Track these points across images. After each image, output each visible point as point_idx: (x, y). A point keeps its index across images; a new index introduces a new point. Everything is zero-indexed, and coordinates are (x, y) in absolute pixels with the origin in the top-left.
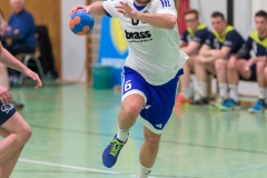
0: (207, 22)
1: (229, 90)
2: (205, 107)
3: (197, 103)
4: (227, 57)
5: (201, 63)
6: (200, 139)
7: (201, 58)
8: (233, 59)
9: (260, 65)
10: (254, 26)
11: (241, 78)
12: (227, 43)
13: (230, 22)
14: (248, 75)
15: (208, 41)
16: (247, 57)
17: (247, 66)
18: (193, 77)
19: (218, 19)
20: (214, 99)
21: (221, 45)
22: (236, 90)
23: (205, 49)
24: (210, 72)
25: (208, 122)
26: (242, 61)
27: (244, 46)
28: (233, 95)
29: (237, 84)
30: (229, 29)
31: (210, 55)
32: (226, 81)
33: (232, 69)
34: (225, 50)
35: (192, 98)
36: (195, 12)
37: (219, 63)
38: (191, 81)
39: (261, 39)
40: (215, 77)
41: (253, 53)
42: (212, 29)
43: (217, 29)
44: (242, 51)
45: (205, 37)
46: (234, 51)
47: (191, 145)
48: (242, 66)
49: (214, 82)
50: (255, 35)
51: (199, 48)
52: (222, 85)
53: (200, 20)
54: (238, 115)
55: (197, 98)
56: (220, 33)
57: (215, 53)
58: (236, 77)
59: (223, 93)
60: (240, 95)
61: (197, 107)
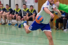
0: (5, 7)
1: (10, 21)
2: (4, 25)
3: (3, 24)
4: (9, 14)
5: (3, 16)
6: (3, 32)
7: (3, 14)
8: (10, 15)
9: (16, 16)
10: (15, 7)
11: (12, 19)
12: (9, 11)
13: (10, 6)
14: (14, 18)
15: (5, 11)
16: (14, 14)
17: (14, 16)
18: (2, 19)
19: (7, 6)
20: (6, 23)
21: (8, 12)
22: (11, 21)
23: (4, 12)
24: (6, 17)
25: (5, 28)
26: (13, 15)
27: (13, 12)
28: (11, 23)
29: (11, 20)
30: (10, 8)
31: (5, 14)
32: (9, 19)
33: (10, 17)
34: (9, 13)
35: (2, 23)
36: (2, 4)
37: (8, 15)
38: (1, 19)
39: (17, 10)
41: (15, 13)
42: (6, 8)
43: (7, 8)
44: (13, 13)
46: (11, 13)
47: (2, 33)
48: (13, 16)
49: (6, 20)
50: (15, 9)
51: (3, 12)
52: (8, 20)
53: (3, 6)
54: (12, 27)
55: (3, 23)
56: (8, 9)
57: (7, 13)
58: (11, 18)
59: (8, 22)
60: (12, 23)
61: (3, 25)
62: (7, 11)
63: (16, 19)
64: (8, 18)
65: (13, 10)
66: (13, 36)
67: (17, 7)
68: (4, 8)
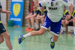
0: (39, 8)
5: (37, 19)
6: (37, 40)
7: (37, 18)
12: (44, 14)
13: (45, 8)
15: (39, 13)
18: (35, 23)
21: (43, 14)
23: (38, 16)
24: (40, 22)
30: (45, 10)
31: (40, 17)
34: (44, 16)
35: (35, 29)
37: (42, 19)
38: (34, 24)
40: (41, 23)
43: (42, 10)
47: (35, 41)
51: (37, 15)
54: (47, 33)
56: (42, 11)
57: (41, 16)
62: (41, 13)
68: (37, 10)
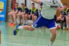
0: (20, 6)
1: (25, 22)
4: (25, 14)
5: (19, 16)
7: (19, 14)
8: (26, 15)
9: (33, 16)
10: (31, 7)
11: (28, 19)
12: (25, 11)
13: (26, 6)
14: (30, 18)
15: (20, 10)
16: (30, 14)
17: (30, 16)
18: (17, 19)
19: (23, 5)
20: (22, 24)
21: (24, 11)
22: (27, 22)
23: (20, 12)
24: (21, 18)
26: (29, 15)
27: (29, 11)
28: (26, 23)
29: (27, 20)
30: (25, 7)
31: (21, 14)
32: (25, 20)
33: (26, 17)
36: (17, 3)
37: (23, 15)
38: (16, 20)
39: (33, 10)
40: (22, 19)
41: (31, 13)
42: (21, 8)
43: (22, 7)
44: (28, 13)
45: (20, 9)
46: (26, 13)
48: (29, 16)
49: (22, 20)
50: (31, 9)
51: (18, 12)
52: (24, 21)
53: (18, 5)
56: (23, 8)
57: (22, 13)
58: (27, 19)
59: (24, 23)
60: (28, 23)
62: (22, 10)
63: (33, 19)
64: (23, 18)
65: (29, 9)
66: (29, 37)
67: (33, 6)
68: (19, 7)
